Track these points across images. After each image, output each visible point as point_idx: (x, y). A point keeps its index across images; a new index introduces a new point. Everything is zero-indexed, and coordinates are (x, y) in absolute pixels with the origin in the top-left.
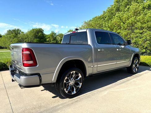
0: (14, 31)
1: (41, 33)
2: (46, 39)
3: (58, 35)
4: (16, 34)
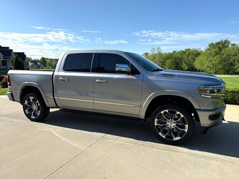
4: (220, 49)
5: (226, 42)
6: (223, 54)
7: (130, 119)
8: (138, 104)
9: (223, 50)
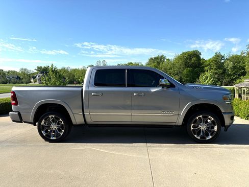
0: (156, 58)
1: (195, 58)
2: (203, 67)
3: (227, 59)
4: (159, 63)
5: (162, 57)
6: (161, 68)
7: (144, 127)
8: (177, 113)
9: (161, 64)
